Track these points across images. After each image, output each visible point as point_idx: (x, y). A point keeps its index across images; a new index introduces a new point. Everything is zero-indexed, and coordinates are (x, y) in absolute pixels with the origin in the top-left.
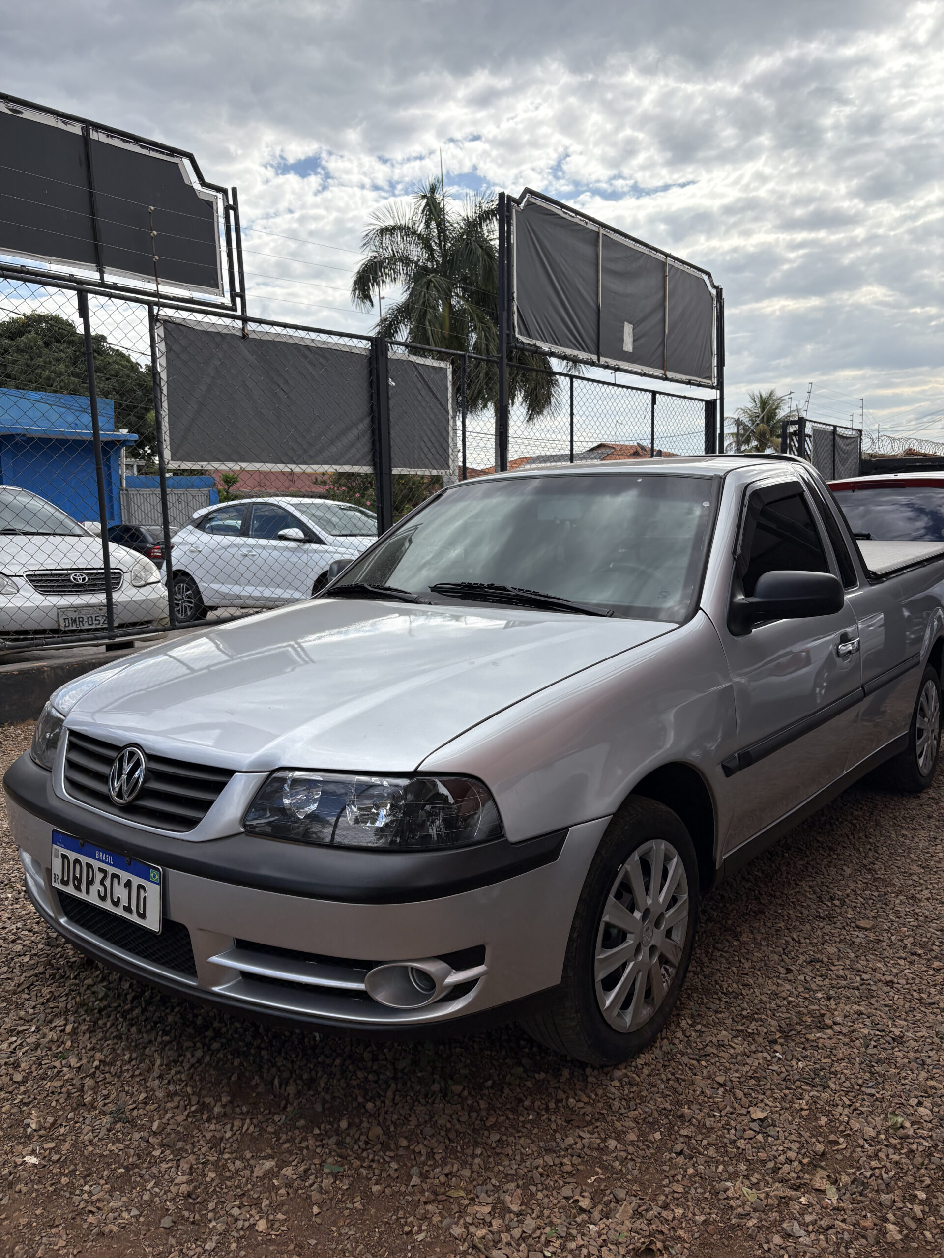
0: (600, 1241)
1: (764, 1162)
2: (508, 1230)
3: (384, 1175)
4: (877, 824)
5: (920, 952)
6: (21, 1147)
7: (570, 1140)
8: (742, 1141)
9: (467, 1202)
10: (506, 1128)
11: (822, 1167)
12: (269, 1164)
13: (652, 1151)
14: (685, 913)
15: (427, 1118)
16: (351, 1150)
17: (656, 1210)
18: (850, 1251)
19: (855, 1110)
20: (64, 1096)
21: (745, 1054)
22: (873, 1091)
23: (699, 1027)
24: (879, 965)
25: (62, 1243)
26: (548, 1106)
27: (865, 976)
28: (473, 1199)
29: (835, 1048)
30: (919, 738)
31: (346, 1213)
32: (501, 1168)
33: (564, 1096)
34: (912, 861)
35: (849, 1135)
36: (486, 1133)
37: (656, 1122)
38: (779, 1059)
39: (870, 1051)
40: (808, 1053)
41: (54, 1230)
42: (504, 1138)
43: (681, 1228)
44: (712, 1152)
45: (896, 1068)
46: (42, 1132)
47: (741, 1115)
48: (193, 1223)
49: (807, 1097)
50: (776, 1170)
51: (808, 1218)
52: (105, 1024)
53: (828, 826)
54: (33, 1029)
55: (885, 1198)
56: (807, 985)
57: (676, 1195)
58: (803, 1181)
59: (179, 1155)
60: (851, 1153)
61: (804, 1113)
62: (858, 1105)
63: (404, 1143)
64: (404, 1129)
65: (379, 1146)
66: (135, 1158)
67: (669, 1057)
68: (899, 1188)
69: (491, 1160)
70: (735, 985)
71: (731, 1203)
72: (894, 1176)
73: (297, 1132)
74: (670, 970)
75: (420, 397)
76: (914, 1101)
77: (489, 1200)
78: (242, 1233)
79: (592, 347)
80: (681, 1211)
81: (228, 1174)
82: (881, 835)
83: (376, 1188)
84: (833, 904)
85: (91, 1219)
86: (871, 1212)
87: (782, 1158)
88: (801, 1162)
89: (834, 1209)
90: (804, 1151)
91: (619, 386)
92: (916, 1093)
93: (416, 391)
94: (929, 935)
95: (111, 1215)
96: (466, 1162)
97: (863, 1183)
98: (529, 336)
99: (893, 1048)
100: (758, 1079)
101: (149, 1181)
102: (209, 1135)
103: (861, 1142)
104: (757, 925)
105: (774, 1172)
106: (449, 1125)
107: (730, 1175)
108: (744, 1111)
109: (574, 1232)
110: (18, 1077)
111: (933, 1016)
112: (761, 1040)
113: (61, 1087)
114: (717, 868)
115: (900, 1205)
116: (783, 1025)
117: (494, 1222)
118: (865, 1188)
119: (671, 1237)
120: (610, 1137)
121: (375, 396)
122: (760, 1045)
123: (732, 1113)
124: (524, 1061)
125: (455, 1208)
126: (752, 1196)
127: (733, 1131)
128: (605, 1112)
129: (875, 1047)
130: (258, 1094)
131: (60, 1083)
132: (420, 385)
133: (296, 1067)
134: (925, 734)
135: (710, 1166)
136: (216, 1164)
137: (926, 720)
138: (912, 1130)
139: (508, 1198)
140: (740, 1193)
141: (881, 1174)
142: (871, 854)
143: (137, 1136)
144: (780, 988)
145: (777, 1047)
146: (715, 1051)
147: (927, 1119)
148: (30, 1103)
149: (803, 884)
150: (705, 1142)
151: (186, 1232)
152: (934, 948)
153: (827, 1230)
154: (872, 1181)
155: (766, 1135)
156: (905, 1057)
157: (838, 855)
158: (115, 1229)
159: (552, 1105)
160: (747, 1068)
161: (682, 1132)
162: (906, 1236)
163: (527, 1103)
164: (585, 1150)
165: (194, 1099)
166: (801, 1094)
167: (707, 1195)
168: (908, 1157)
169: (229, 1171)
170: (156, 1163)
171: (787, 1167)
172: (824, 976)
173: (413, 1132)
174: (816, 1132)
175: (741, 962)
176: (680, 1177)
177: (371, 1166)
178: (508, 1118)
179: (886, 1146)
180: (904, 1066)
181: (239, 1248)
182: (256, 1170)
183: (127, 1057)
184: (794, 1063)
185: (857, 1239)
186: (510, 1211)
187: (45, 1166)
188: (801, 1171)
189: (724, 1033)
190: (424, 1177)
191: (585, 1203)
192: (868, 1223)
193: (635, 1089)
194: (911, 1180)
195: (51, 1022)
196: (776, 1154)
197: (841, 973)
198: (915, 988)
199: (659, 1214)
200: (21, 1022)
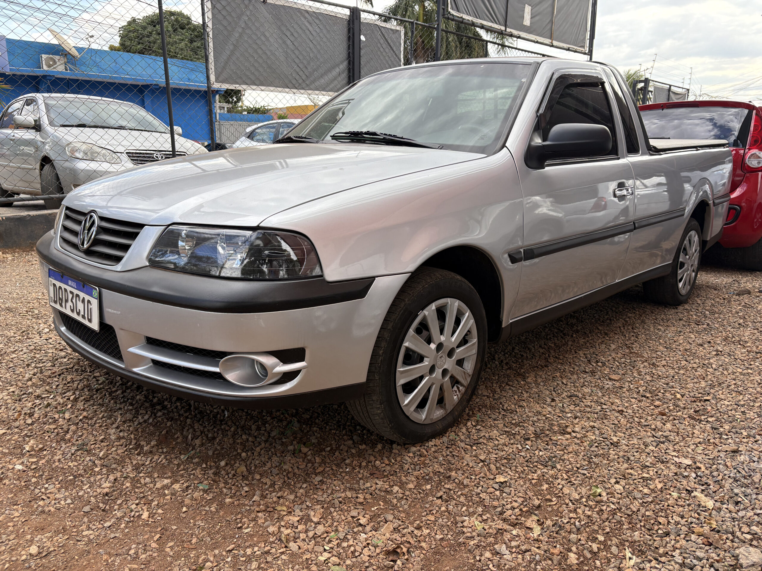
0: (365, 544)
1: (495, 507)
2: (307, 531)
3: (238, 493)
4: (642, 322)
5: (648, 395)
6: (16, 460)
7: (368, 485)
8: (484, 494)
9: (285, 513)
10: (328, 475)
11: (535, 514)
12: (166, 481)
13: (422, 495)
14: (475, 351)
15: (278, 464)
16: (223, 478)
17: (411, 528)
18: (538, 567)
19: (570, 482)
20: (55, 434)
21: (505, 445)
22: (585, 472)
23: (479, 427)
24: (617, 401)
25: (17, 514)
26: (361, 464)
27: (604, 407)
28: (290, 512)
29: (569, 445)
30: (680, 269)
31: (204, 513)
32: (315, 496)
33: (374, 460)
34: (660, 344)
35: (560, 496)
36: (313, 476)
37: (431, 479)
38: (528, 449)
39: (592, 449)
40: (549, 447)
41: (15, 507)
42: (325, 480)
43: (425, 541)
44: (462, 499)
45: (608, 460)
46: (33, 453)
47: (489, 479)
48: (103, 510)
49: (539, 472)
50: (502, 513)
51: (513, 544)
52: (97, 397)
53: (608, 321)
54: (52, 397)
55: (573, 537)
56: (564, 410)
57: (428, 522)
58: (519, 522)
59: (111, 471)
60: (559, 508)
61: (533, 481)
62: (573, 479)
63: (258, 477)
64: (261, 469)
65: (241, 477)
66: (83, 471)
67: (452, 443)
68: (586, 532)
69: (311, 491)
70: (513, 406)
71: (465, 530)
72: (585, 524)
73: (192, 465)
74: (461, 388)
75: (382, 49)
76: (613, 481)
77: (301, 514)
78: (132, 519)
79: (502, 20)
80: (428, 531)
81: (139, 485)
82: (643, 328)
83: (228, 500)
84: (597, 365)
85: (41, 503)
86: (561, 544)
87: (509, 506)
88: (521, 510)
89: (534, 540)
90: (525, 503)
91: (519, 49)
92: (616, 475)
93: (379, 45)
94: (658, 386)
95: (53, 502)
96: (294, 491)
97: (560, 526)
98: (458, 10)
99: (609, 449)
100: (509, 460)
101: (86, 485)
102: (135, 462)
103: (567, 501)
104: (541, 373)
105: (501, 514)
106: (290, 470)
107: (470, 513)
108: (492, 477)
109: (349, 537)
110: (29, 421)
111: (645, 433)
112: (519, 437)
113: (54, 429)
114: (503, 326)
115: (583, 542)
116: (538, 430)
117: (299, 527)
118: (561, 529)
119: (415, 546)
120: (396, 485)
121: (351, 46)
122: (517, 441)
123: (483, 478)
124: (355, 437)
125: (276, 516)
126: (479, 527)
127: (480, 488)
128: (398, 470)
129: (596, 447)
130: (177, 443)
131: (54, 427)
132: (382, 41)
133: (206, 430)
134: (686, 266)
135: (457, 507)
136: (133, 479)
137: (687, 257)
138: (606, 498)
139: (312, 513)
140: (473, 524)
141: (575, 523)
142: (632, 338)
143: (88, 459)
144: (543, 410)
145: (529, 442)
146: (485, 442)
147: (619, 492)
148: (31, 436)
149: (581, 353)
150: (459, 493)
151: (96, 516)
152: (659, 394)
153: (525, 552)
154: (568, 527)
155: (502, 492)
156: (616, 454)
157: (610, 337)
158: (53, 509)
159: (364, 464)
160: (504, 453)
161: (446, 486)
162: (582, 562)
163: (347, 461)
164: (376, 491)
165: (134, 442)
166: (536, 471)
167: (449, 523)
168: (598, 513)
169: (140, 483)
170: (95, 474)
171: (510, 512)
172: (576, 405)
173: (265, 471)
174: (538, 493)
175: (522, 393)
176: (434, 512)
177: (231, 488)
178: (332, 469)
179: (585, 506)
180: (614, 459)
181: (126, 527)
182: (157, 484)
183: (100, 416)
184: (537, 452)
185: (545, 560)
186: (312, 521)
187: (24, 471)
188: (520, 515)
189: (495, 432)
190: (263, 497)
191: (363, 521)
192: (556, 551)
193: (422, 459)
194: (596, 528)
195: (65, 393)
196: (505, 503)
197: (589, 404)
198: (637, 415)
199: (413, 532)
200: (46, 392)
